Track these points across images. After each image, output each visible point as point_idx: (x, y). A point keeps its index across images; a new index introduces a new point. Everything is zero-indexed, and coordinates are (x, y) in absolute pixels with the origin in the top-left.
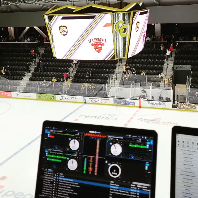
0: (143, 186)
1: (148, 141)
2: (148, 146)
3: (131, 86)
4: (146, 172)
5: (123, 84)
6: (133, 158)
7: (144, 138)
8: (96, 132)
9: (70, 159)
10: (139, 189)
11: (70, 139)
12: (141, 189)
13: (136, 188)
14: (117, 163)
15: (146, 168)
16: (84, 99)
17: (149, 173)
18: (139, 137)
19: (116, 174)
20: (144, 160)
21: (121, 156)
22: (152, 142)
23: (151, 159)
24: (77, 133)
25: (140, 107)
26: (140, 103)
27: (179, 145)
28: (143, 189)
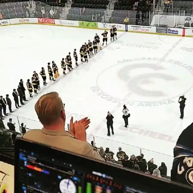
3: (175, 14)
5: (167, 11)
8: (104, 176)
11: (60, 177)
16: (126, 27)
24: (71, 171)
25: (184, 36)
26: (184, 32)
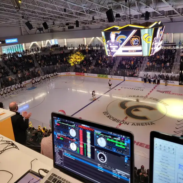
0: (122, 173)
1: (125, 139)
2: (126, 143)
3: (152, 71)
4: (126, 164)
6: (115, 151)
7: (122, 137)
8: (86, 126)
9: (71, 143)
10: (118, 174)
11: (69, 128)
12: (120, 175)
13: (116, 173)
14: (103, 152)
15: (126, 161)
16: (124, 78)
17: (128, 165)
18: (118, 135)
19: (103, 160)
20: (124, 154)
21: (106, 147)
22: (129, 141)
23: (129, 155)
27: (156, 147)
28: (122, 175)
